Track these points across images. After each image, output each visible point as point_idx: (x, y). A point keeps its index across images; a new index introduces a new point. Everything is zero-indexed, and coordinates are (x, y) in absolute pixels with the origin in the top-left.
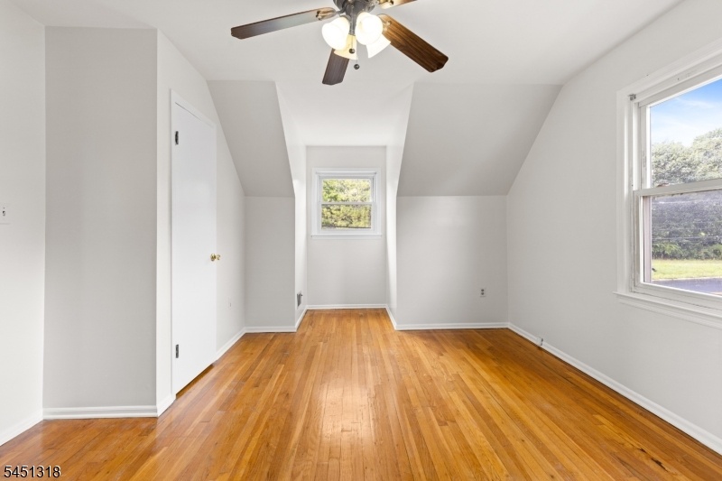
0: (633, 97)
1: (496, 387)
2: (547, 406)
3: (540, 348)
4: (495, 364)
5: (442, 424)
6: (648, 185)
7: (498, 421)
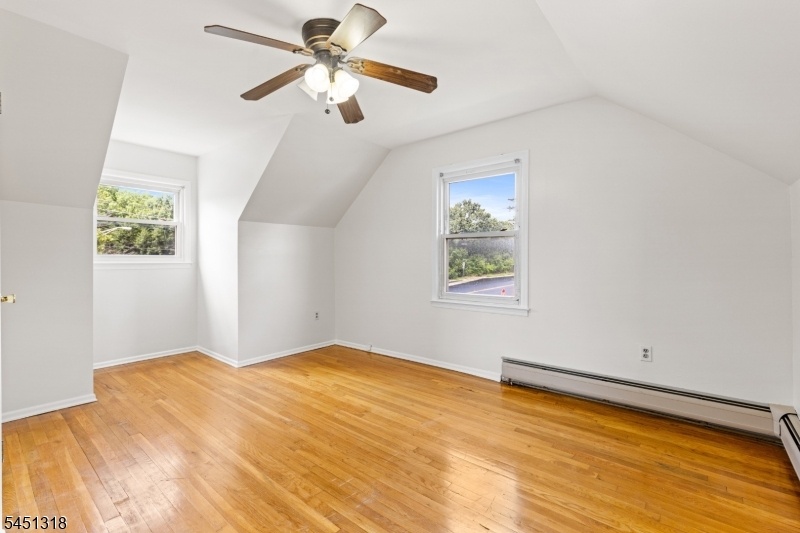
0: (442, 175)
1: (369, 383)
2: (407, 384)
3: (369, 353)
4: (354, 370)
5: (361, 416)
6: (447, 232)
7: (390, 401)
